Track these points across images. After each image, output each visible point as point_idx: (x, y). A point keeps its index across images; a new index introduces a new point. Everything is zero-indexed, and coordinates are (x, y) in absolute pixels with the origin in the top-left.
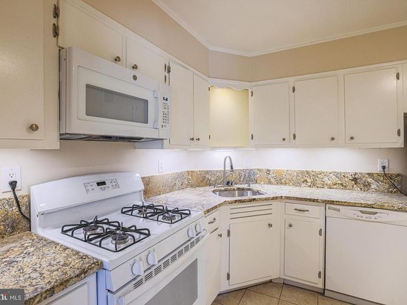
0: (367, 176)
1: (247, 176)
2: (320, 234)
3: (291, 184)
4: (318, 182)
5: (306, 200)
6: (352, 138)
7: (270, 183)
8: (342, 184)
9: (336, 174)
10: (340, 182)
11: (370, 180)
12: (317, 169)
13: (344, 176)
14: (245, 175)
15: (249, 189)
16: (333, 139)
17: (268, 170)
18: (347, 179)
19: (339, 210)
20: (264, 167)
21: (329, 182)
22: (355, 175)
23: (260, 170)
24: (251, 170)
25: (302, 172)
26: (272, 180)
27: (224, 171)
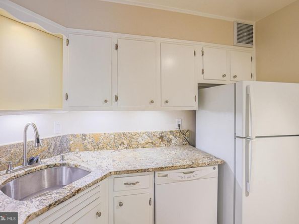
0: (169, 133)
1: (58, 145)
2: (150, 204)
3: (109, 147)
4: (134, 142)
5: (137, 171)
6: (167, 102)
7: (86, 149)
8: (152, 143)
9: (149, 135)
10: (151, 141)
11: (171, 137)
12: (133, 131)
13: (154, 136)
14: (56, 144)
15: (64, 165)
16: (152, 102)
17: (84, 135)
18: (156, 138)
19: (166, 176)
20: (79, 131)
21: (143, 142)
22: (161, 133)
23: (74, 136)
24: (63, 137)
25: (119, 135)
26: (89, 146)
27: (25, 144)
